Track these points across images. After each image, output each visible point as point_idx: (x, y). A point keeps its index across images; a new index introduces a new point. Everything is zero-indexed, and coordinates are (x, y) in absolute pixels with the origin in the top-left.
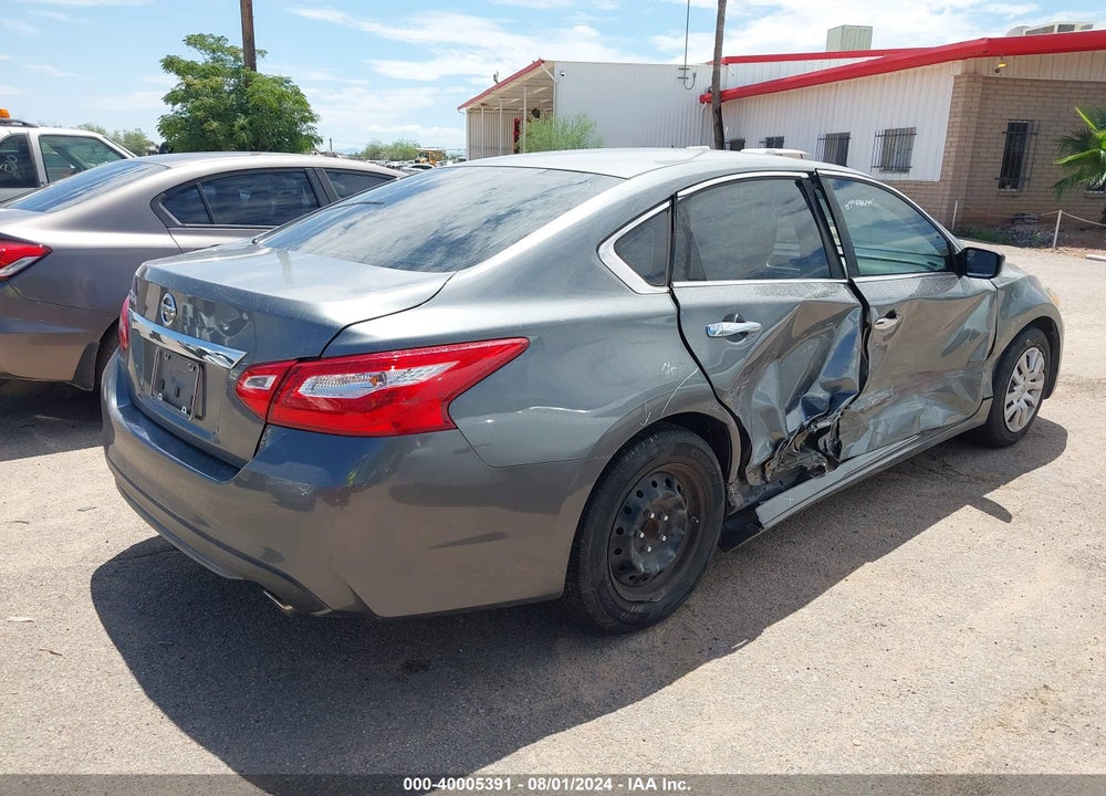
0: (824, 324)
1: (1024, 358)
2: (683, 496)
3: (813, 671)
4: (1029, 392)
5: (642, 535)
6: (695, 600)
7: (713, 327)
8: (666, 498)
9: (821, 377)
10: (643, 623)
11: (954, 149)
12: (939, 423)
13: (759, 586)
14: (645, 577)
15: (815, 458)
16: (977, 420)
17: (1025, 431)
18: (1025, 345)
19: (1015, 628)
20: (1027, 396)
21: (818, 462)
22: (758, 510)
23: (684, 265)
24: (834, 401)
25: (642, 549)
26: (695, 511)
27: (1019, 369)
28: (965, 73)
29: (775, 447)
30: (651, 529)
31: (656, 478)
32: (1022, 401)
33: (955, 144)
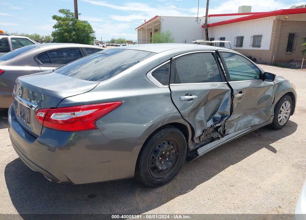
0: (219, 95)
1: (284, 104)
2: (173, 146)
3: (209, 200)
4: (286, 114)
5: (160, 159)
6: (178, 177)
7: (182, 97)
8: (168, 147)
9: (219, 110)
10: (161, 184)
11: (273, 41)
12: (257, 123)
13: (198, 173)
14: (162, 171)
15: (217, 134)
16: (270, 122)
17: (284, 125)
18: (284, 100)
19: (273, 187)
20: (285, 115)
21: (217, 135)
22: (198, 150)
23: (174, 79)
24: (222, 118)
25: (161, 162)
26: (178, 151)
27: (282, 107)
28: (276, 20)
29: (203, 132)
30: (163, 156)
31: (164, 142)
32: (284, 116)
33: (274, 39)
